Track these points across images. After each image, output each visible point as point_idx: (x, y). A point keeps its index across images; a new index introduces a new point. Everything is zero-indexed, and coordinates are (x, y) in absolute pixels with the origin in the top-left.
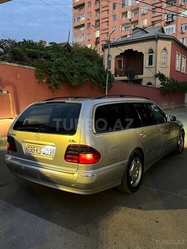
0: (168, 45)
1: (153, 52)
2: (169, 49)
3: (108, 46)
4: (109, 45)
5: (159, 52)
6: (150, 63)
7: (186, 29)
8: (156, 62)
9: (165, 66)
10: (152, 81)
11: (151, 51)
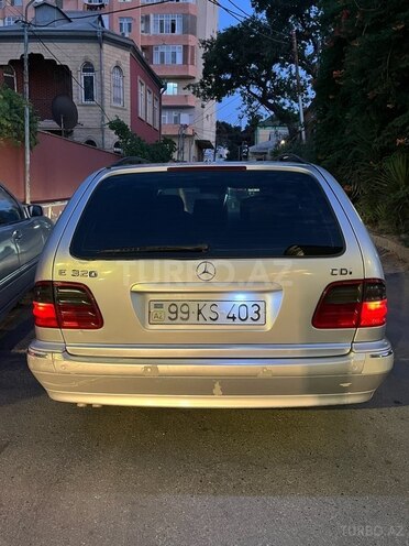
0: (123, 57)
1: (92, 71)
2: (126, 66)
3: (23, 37)
4: (26, 34)
5: (106, 72)
6: (89, 95)
7: (130, 31)
8: (102, 94)
9: (120, 106)
10: (97, 138)
11: (88, 67)
